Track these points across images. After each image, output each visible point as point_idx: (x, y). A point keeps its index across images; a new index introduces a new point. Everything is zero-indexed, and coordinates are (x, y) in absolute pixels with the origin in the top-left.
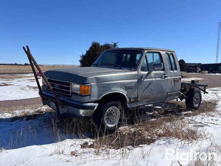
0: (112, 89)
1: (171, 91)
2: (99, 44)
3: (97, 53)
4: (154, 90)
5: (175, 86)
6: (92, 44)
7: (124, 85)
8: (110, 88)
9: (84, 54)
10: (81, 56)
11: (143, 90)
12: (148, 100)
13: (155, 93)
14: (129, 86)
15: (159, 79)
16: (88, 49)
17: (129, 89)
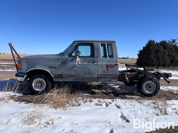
0: (37, 67)
1: (102, 74)
2: (154, 41)
3: (150, 48)
4: (80, 71)
5: (108, 70)
6: (148, 41)
7: (48, 65)
8: (35, 66)
9: (141, 50)
10: (139, 51)
11: (67, 70)
12: (75, 78)
13: (81, 74)
14: (52, 66)
15: (87, 63)
16: (145, 46)
17: (53, 68)
